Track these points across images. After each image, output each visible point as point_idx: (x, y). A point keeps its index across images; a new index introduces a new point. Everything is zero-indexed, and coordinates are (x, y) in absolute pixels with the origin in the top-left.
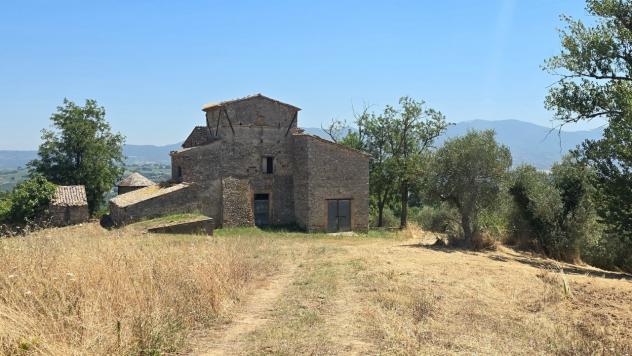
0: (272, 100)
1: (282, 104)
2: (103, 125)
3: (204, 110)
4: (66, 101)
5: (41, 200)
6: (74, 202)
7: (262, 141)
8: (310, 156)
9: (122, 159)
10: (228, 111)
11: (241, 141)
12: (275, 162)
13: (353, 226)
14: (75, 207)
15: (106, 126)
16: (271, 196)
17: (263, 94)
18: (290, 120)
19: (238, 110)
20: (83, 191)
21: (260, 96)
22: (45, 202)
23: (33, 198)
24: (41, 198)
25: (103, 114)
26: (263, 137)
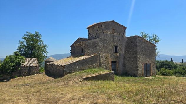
0: (118, 24)
1: (121, 25)
2: (41, 40)
3: (87, 28)
4: (27, 33)
5: (16, 63)
6: (33, 64)
7: (114, 40)
8: (138, 45)
9: (47, 53)
10: (102, 26)
11: (106, 39)
12: (118, 48)
13: (151, 74)
14: (33, 67)
15: (42, 41)
16: (117, 62)
17: (115, 21)
18: (123, 32)
19: (106, 26)
20: (36, 60)
21: (113, 21)
22: (19, 64)
23: (12, 62)
24: (16, 62)
25: (41, 37)
26: (114, 38)
